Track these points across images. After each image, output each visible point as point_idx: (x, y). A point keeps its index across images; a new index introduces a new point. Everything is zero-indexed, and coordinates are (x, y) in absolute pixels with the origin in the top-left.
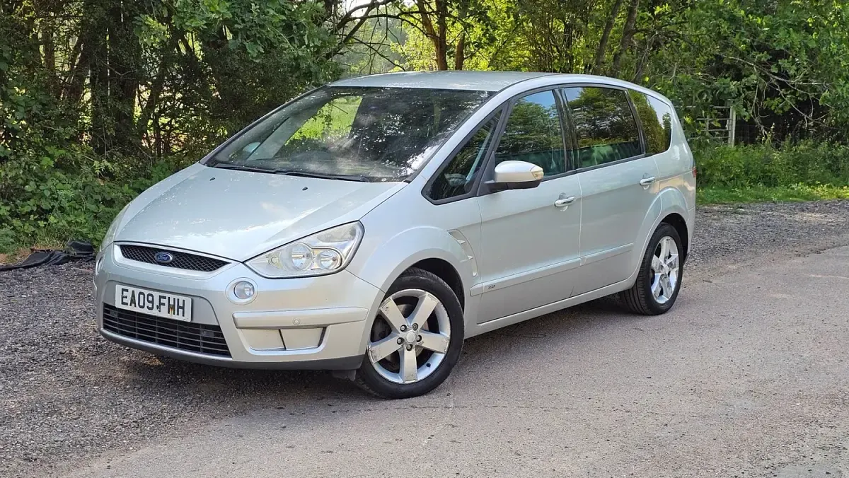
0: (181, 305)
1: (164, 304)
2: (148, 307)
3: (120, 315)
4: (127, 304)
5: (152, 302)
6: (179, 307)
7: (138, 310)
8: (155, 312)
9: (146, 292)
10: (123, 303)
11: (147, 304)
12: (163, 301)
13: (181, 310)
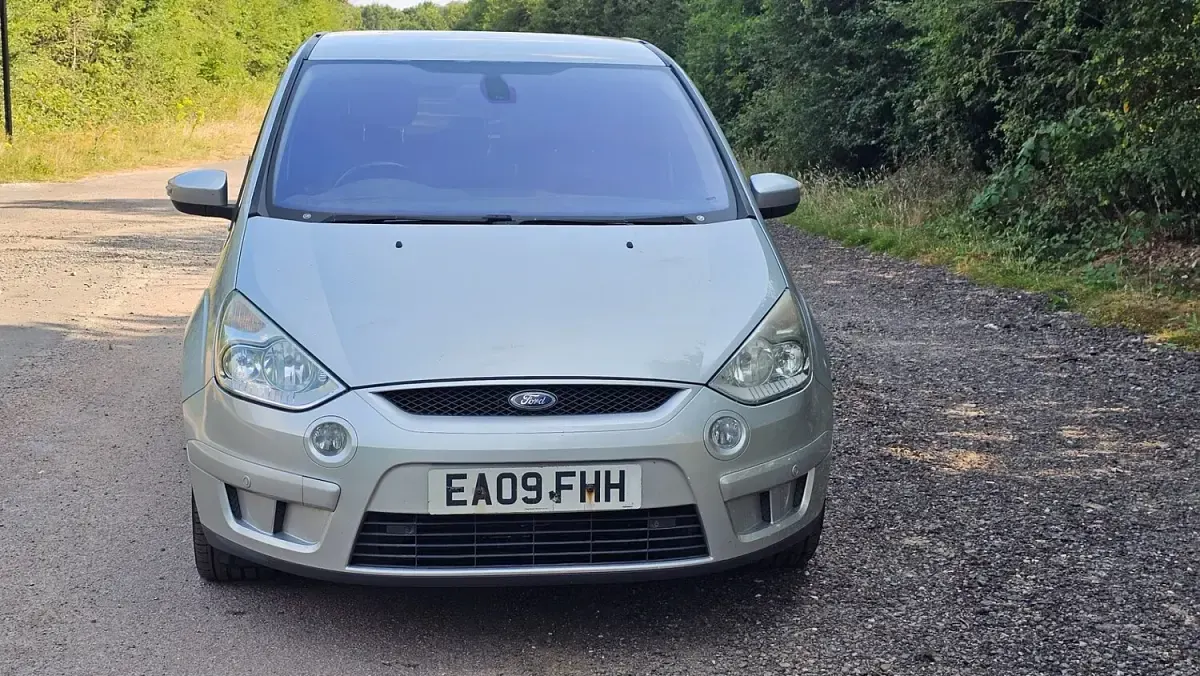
0: (614, 479)
1: (570, 487)
2: (526, 500)
3: (419, 530)
4: (464, 503)
5: (538, 488)
6: (609, 486)
7: (496, 508)
8: (546, 506)
9: (519, 472)
10: (450, 502)
11: (521, 493)
12: (565, 481)
13: (615, 493)
